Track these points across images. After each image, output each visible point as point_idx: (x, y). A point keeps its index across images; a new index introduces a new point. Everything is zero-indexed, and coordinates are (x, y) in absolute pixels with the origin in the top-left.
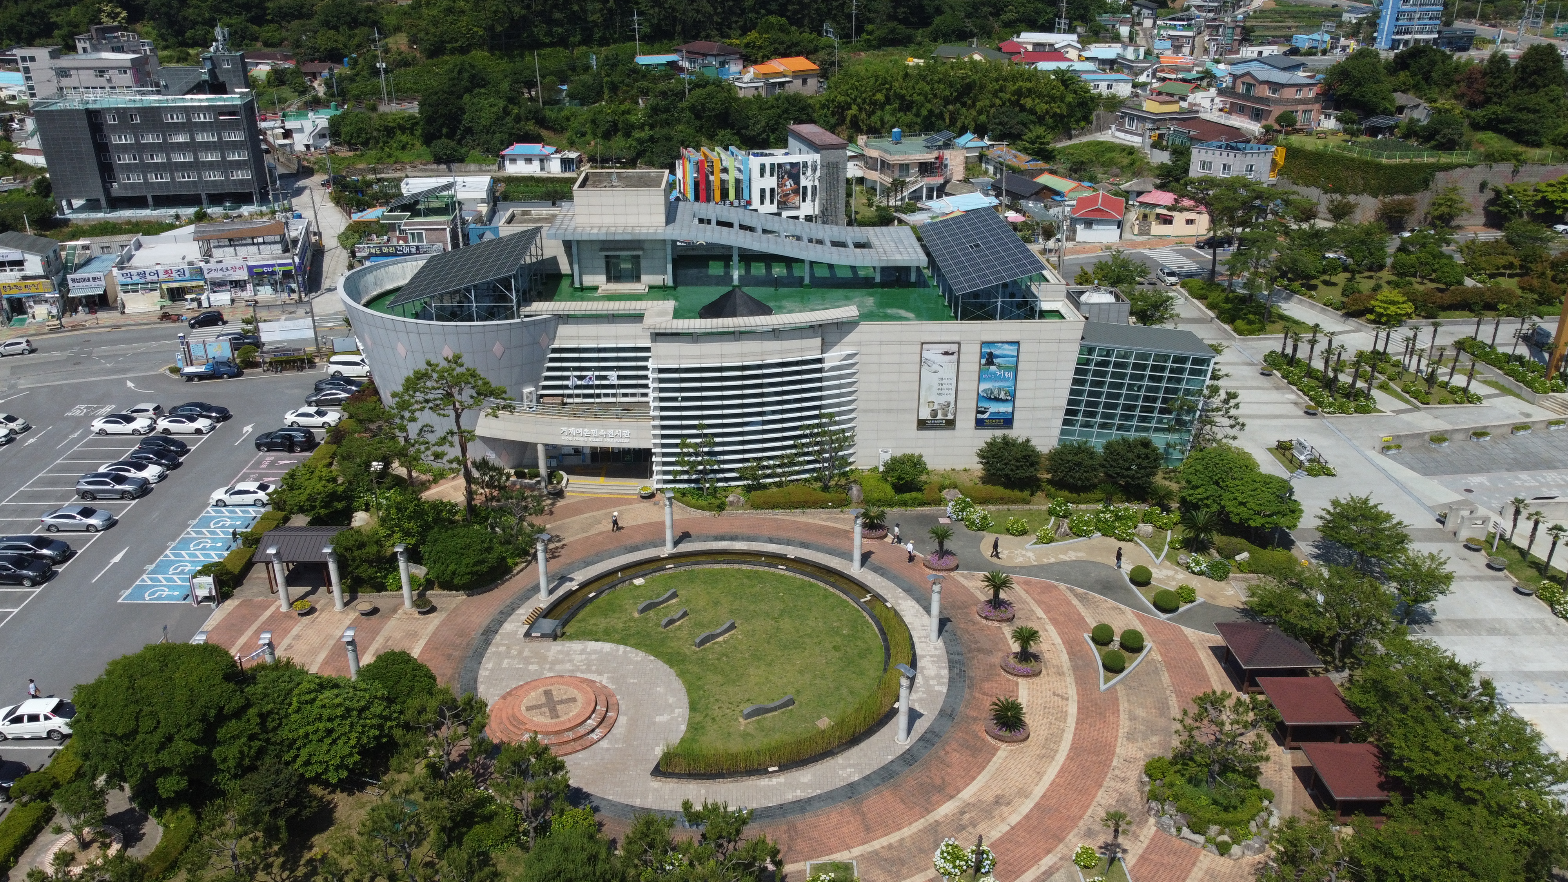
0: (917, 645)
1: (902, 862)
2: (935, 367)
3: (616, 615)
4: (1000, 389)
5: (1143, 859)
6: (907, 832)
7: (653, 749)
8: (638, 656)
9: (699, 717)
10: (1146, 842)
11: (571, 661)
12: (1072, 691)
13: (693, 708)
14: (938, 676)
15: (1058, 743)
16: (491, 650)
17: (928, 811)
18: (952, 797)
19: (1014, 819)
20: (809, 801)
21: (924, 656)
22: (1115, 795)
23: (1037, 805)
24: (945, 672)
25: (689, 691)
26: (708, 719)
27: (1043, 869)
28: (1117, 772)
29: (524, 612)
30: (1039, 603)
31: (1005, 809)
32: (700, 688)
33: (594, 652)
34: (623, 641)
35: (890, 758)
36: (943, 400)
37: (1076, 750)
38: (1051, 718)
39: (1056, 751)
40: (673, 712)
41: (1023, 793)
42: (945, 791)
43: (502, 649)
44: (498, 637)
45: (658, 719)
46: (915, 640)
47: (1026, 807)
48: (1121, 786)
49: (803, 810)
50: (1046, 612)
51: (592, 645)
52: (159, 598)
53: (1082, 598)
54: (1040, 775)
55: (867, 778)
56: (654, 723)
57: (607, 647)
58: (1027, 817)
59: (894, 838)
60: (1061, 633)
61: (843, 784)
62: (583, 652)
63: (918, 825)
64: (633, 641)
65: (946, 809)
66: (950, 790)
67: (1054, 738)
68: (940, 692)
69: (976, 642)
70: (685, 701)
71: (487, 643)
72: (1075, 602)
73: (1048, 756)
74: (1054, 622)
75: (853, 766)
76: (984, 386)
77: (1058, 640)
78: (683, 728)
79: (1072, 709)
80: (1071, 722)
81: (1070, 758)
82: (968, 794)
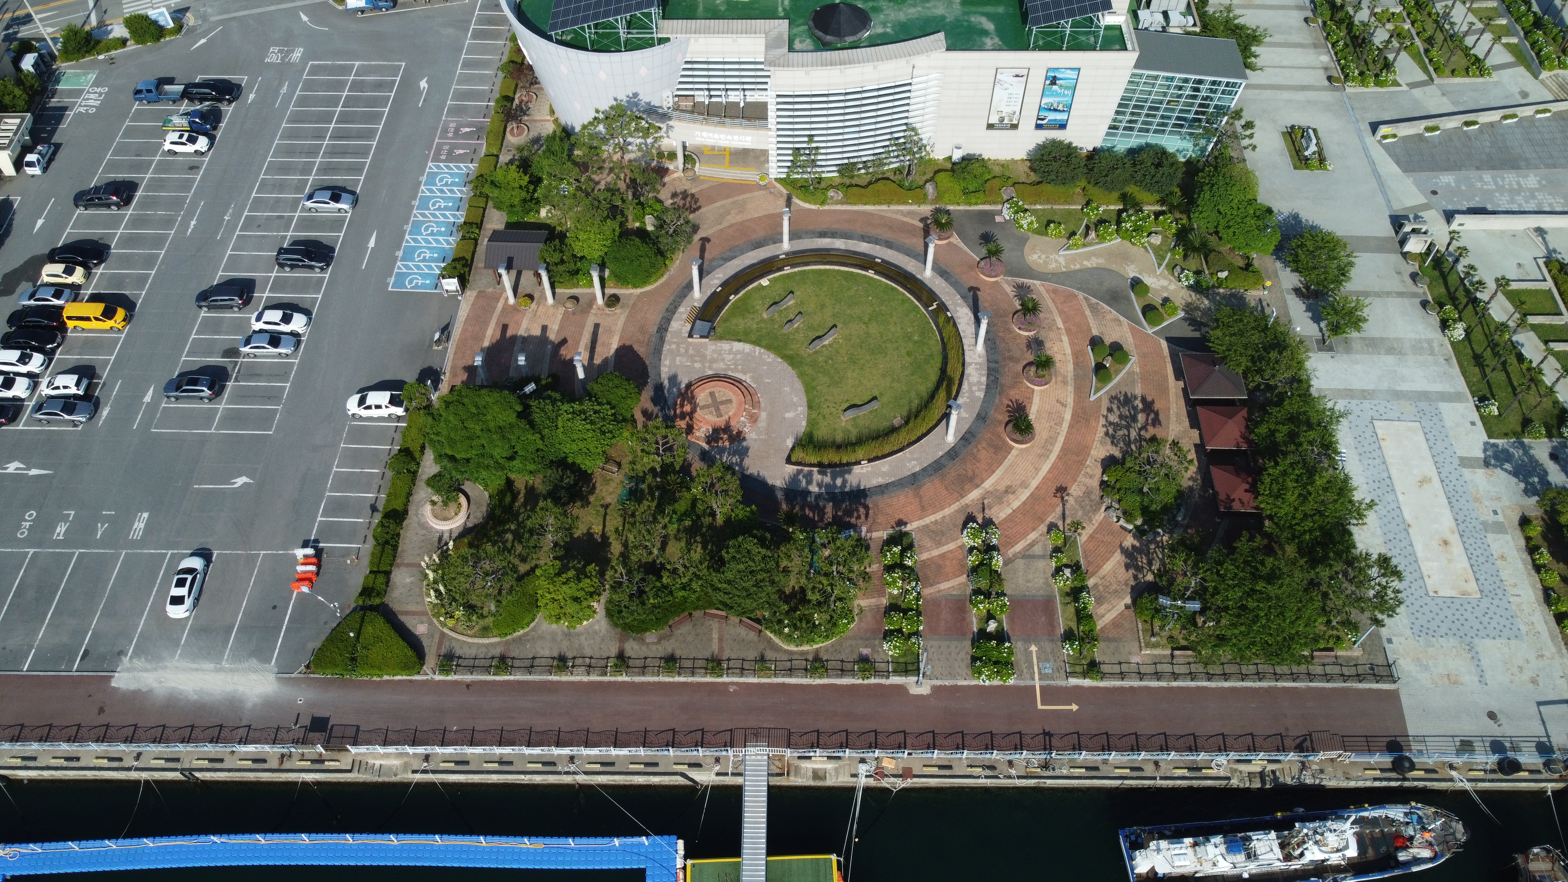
0: (967, 353)
1: (943, 534)
2: (1006, 86)
3: (751, 316)
4: (1059, 103)
5: (1091, 537)
6: (947, 511)
7: (785, 441)
8: (770, 357)
9: (814, 415)
10: (1096, 525)
11: (723, 360)
12: (1070, 400)
13: (810, 407)
14: (979, 383)
15: (1053, 444)
16: (666, 347)
17: (962, 497)
18: (978, 486)
19: (1016, 504)
20: (887, 486)
21: (971, 364)
22: (1083, 488)
23: (1032, 495)
24: (984, 379)
25: (807, 392)
26: (821, 417)
27: (1029, 542)
28: (1088, 470)
29: (684, 311)
30: (1061, 312)
31: (1011, 496)
32: (814, 388)
33: (738, 352)
34: (756, 343)
35: (941, 453)
36: (1010, 110)
37: (1064, 451)
38: (1052, 423)
39: (1051, 451)
40: (796, 410)
41: (1024, 485)
42: (973, 481)
43: (674, 346)
44: (669, 335)
45: (787, 415)
46: (966, 348)
47: (1024, 495)
48: (1088, 481)
49: (883, 493)
50: (1064, 322)
51: (738, 346)
52: (416, 287)
53: (1094, 309)
54: (1037, 470)
55: (924, 470)
56: (785, 419)
57: (747, 347)
58: (1024, 503)
59: (938, 516)
60: (1072, 344)
61: (909, 473)
62: (730, 352)
63: (955, 507)
64: (764, 343)
65: (974, 495)
66: (977, 481)
67: (1051, 441)
68: (979, 397)
69: (1009, 351)
70: (804, 401)
71: (662, 340)
72: (1088, 312)
73: (1044, 456)
74: (1068, 331)
75: (916, 459)
76: (1045, 101)
77: (1068, 351)
78: (804, 423)
79: (1068, 416)
80: (1065, 425)
81: (1059, 458)
82: (988, 484)
